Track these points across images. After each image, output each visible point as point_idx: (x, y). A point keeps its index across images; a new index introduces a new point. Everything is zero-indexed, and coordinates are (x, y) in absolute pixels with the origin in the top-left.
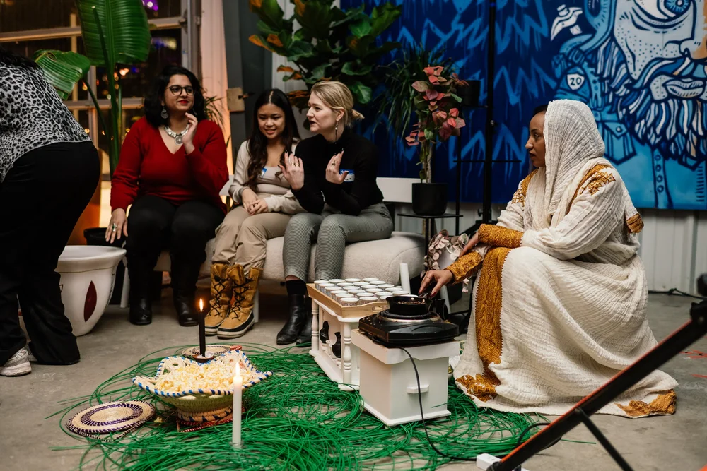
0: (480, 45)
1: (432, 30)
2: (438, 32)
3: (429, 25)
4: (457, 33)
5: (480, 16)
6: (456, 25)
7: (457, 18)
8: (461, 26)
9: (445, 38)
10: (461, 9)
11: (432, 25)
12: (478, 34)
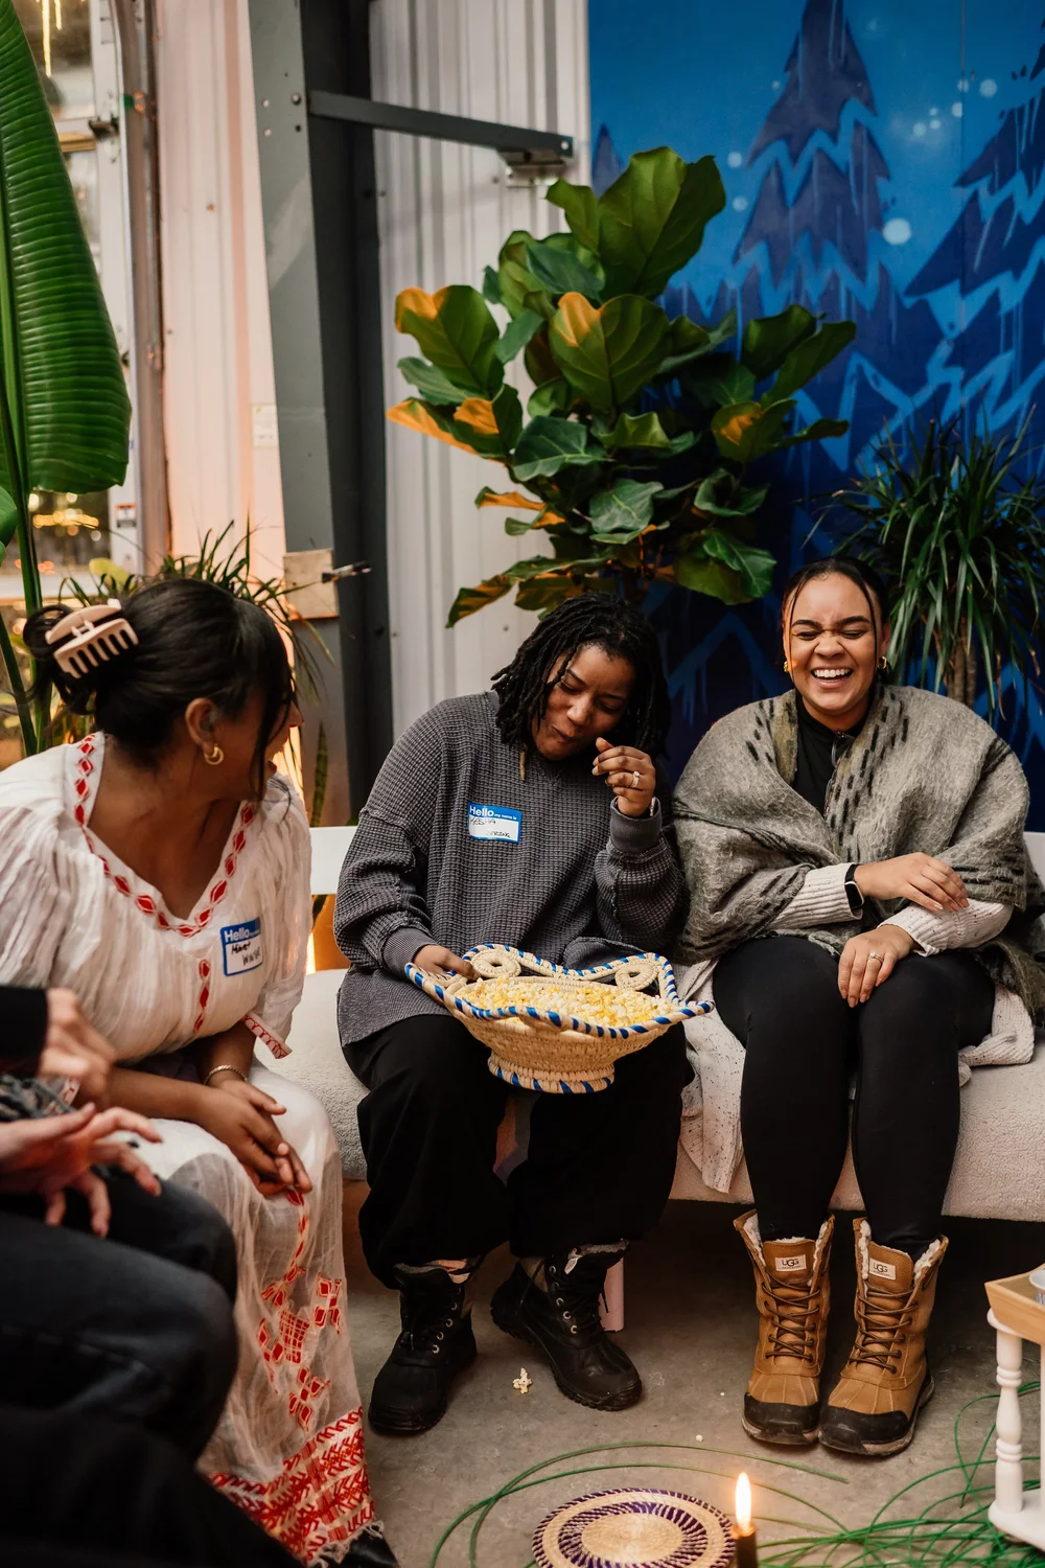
0: (1012, 423)
1: (872, 383)
2: (889, 391)
3: (860, 368)
4: (943, 391)
5: (1008, 347)
6: (938, 371)
7: (944, 350)
8: (956, 374)
9: (906, 406)
10: (952, 326)
11: (870, 370)
12: (1006, 394)
